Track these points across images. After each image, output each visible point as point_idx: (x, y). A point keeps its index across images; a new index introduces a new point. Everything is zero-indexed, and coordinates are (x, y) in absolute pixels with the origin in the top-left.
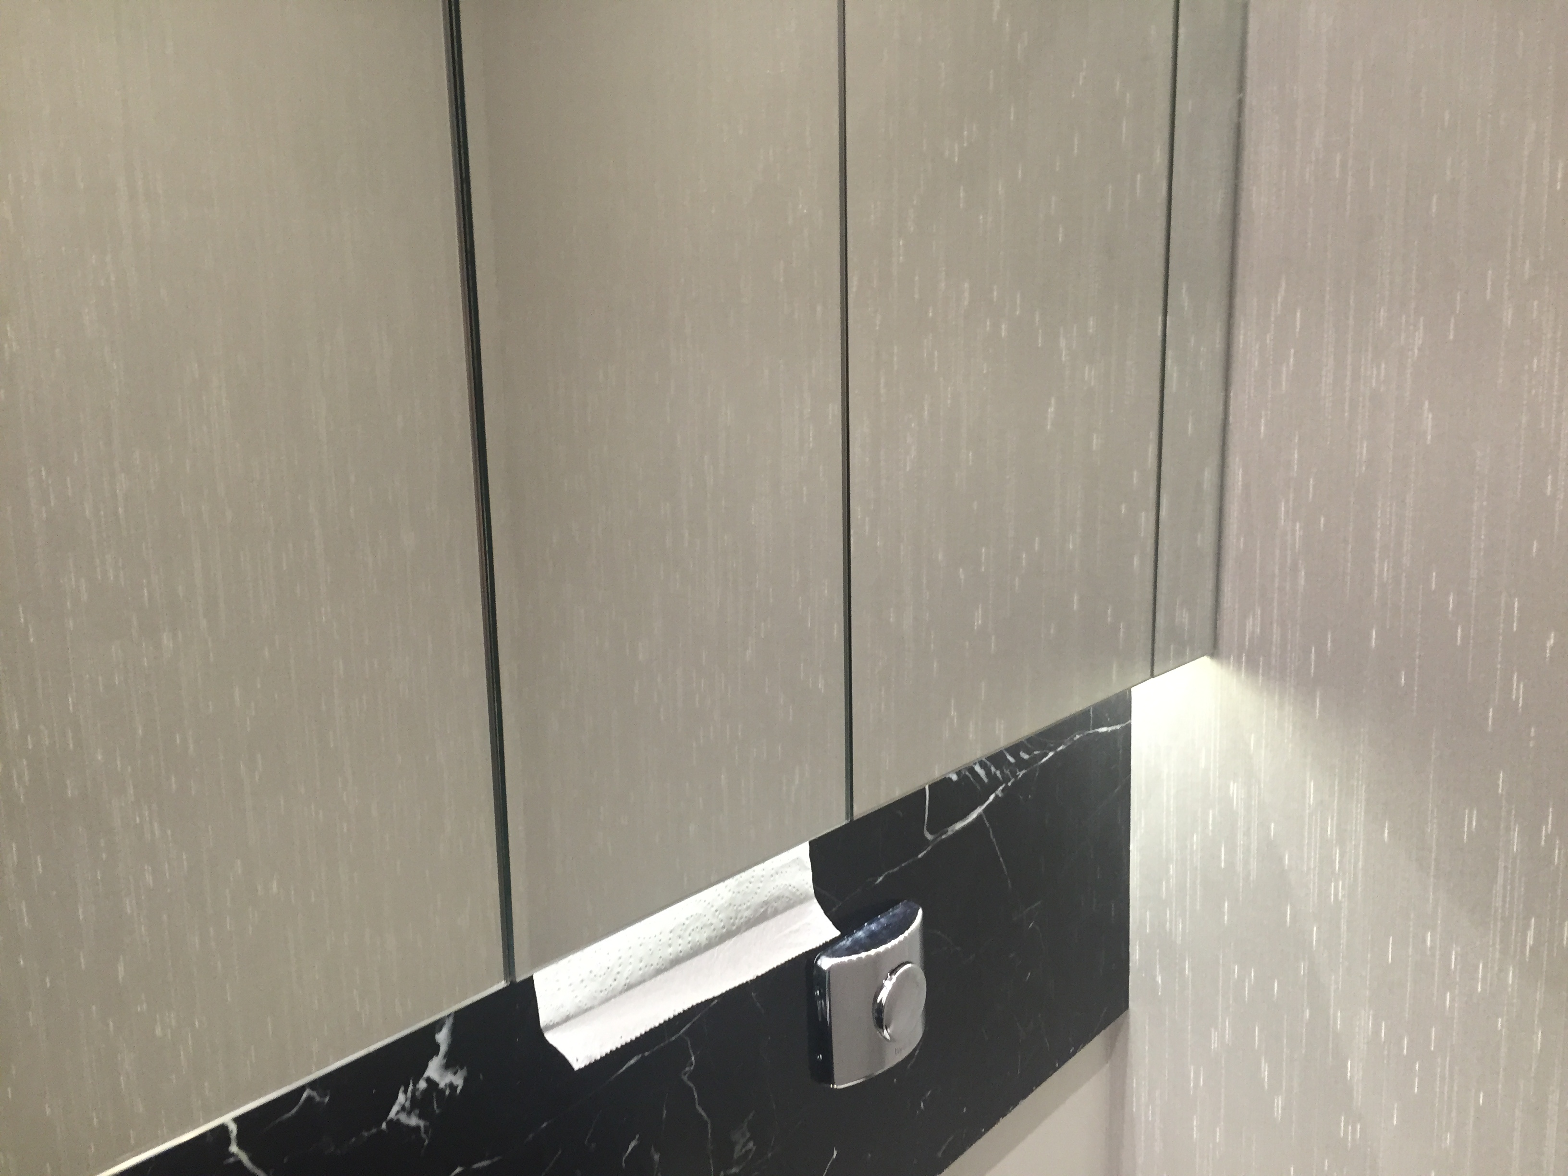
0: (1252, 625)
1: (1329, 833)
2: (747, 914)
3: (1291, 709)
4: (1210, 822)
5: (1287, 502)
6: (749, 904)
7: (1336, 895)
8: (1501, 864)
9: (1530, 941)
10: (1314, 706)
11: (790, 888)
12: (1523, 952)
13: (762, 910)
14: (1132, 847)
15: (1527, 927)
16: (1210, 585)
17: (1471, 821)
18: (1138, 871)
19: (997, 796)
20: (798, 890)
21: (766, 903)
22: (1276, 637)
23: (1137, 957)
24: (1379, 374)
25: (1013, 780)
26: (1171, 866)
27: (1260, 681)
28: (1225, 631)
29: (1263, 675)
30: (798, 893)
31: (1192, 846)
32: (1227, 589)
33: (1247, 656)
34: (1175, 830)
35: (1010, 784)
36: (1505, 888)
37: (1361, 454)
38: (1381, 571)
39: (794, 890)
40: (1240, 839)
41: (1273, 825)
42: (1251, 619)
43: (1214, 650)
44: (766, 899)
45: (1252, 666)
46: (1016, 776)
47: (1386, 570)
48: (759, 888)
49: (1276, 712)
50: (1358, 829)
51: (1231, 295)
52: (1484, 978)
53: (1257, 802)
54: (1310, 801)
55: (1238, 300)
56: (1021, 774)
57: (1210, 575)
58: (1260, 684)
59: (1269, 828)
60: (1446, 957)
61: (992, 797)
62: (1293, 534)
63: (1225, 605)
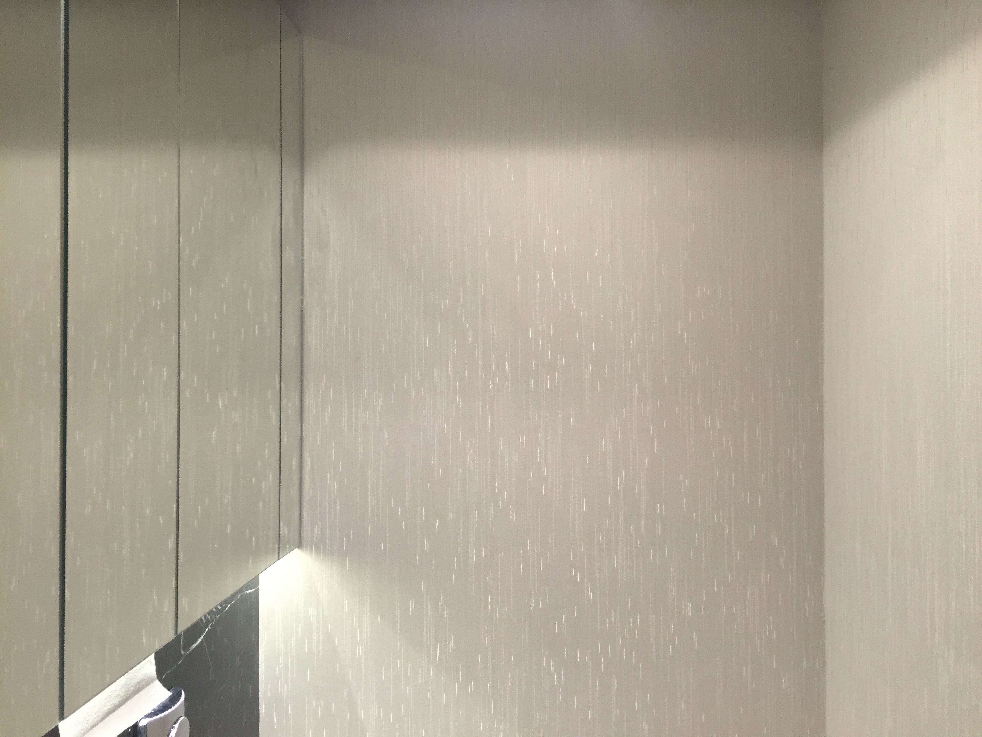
0: (317, 531)
1: (355, 624)
2: (132, 689)
3: (336, 568)
4: (300, 630)
5: (330, 473)
6: (132, 684)
7: (359, 653)
8: (425, 622)
9: (438, 654)
10: (346, 565)
11: (147, 675)
12: (436, 660)
13: (138, 686)
14: (261, 652)
15: (436, 648)
16: (297, 514)
17: (413, 605)
18: (263, 665)
19: (209, 629)
20: (150, 676)
21: (139, 683)
22: (328, 535)
23: (264, 711)
24: (366, 416)
25: (215, 620)
26: (281, 658)
27: (322, 557)
28: (305, 535)
29: (323, 554)
30: (150, 677)
31: (291, 644)
32: (305, 514)
33: (315, 545)
34: (282, 639)
35: (213, 622)
36: (427, 633)
37: (361, 450)
38: (371, 500)
39: (149, 676)
40: (314, 636)
41: (329, 626)
42: (317, 528)
43: (300, 545)
44: (138, 681)
45: (318, 550)
46: (216, 618)
47: (373, 500)
48: (135, 676)
49: (329, 571)
50: (367, 619)
51: (302, 381)
52: (422, 675)
53: (322, 616)
54: (346, 610)
55: (305, 383)
56: (218, 617)
57: (297, 509)
58: (322, 558)
59: (328, 627)
60: (406, 670)
61: (207, 630)
62: (334, 486)
63: (304, 523)
